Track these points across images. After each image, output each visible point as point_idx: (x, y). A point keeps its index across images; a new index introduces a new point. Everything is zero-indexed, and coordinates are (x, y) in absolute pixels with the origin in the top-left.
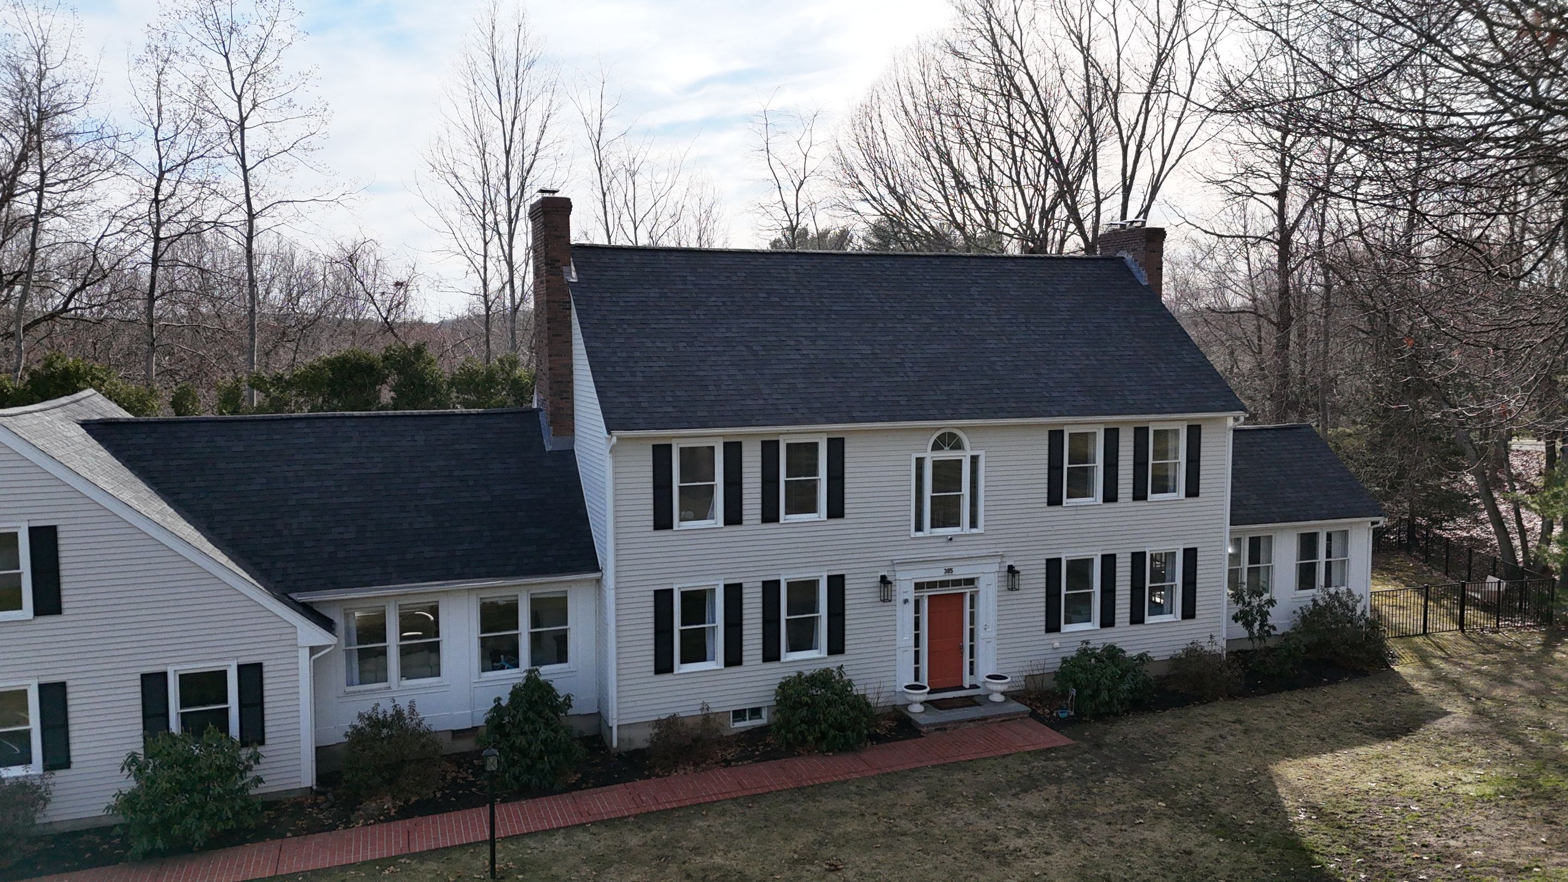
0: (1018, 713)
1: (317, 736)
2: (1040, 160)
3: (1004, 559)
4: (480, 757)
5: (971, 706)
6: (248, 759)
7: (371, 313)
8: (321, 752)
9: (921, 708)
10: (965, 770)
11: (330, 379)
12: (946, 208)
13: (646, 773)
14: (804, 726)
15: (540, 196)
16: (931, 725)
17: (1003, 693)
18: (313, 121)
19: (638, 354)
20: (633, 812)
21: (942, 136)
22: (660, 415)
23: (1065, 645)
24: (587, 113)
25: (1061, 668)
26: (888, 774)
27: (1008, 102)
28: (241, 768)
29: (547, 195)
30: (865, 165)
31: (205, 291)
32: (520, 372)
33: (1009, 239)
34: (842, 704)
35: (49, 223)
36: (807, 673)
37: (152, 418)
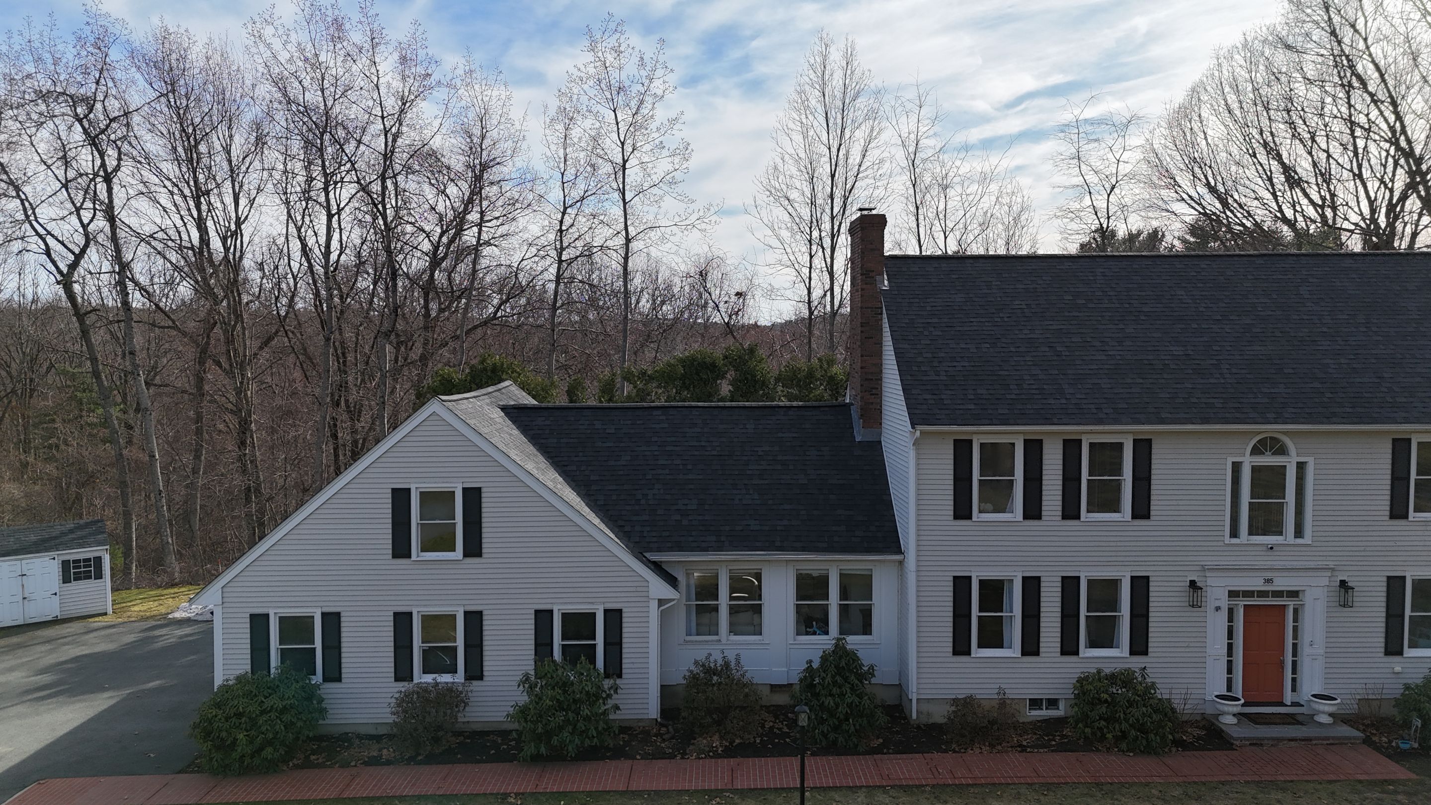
0: (1349, 738)
1: (662, 675)
2: (1387, 151)
3: (1336, 573)
4: (793, 712)
5: (1293, 724)
6: (610, 689)
7: (716, 318)
8: (665, 690)
9: (1234, 721)
10: (1284, 790)
11: (682, 374)
12: (1274, 205)
13: (944, 747)
14: (1103, 723)
15: (859, 214)
16: (1245, 739)
17: (1330, 715)
18: (677, 159)
19: (942, 355)
20: (930, 782)
21: (1271, 133)
22: (961, 412)
23: (1406, 670)
24: (905, 135)
25: (1402, 694)
26: (1195, 783)
27: (1348, 93)
28: (604, 695)
29: (866, 213)
30: (1182, 166)
31: (593, 302)
32: (836, 369)
33: (1349, 234)
34: (1144, 705)
35: (486, 251)
36: (1108, 671)
37: (550, 405)
